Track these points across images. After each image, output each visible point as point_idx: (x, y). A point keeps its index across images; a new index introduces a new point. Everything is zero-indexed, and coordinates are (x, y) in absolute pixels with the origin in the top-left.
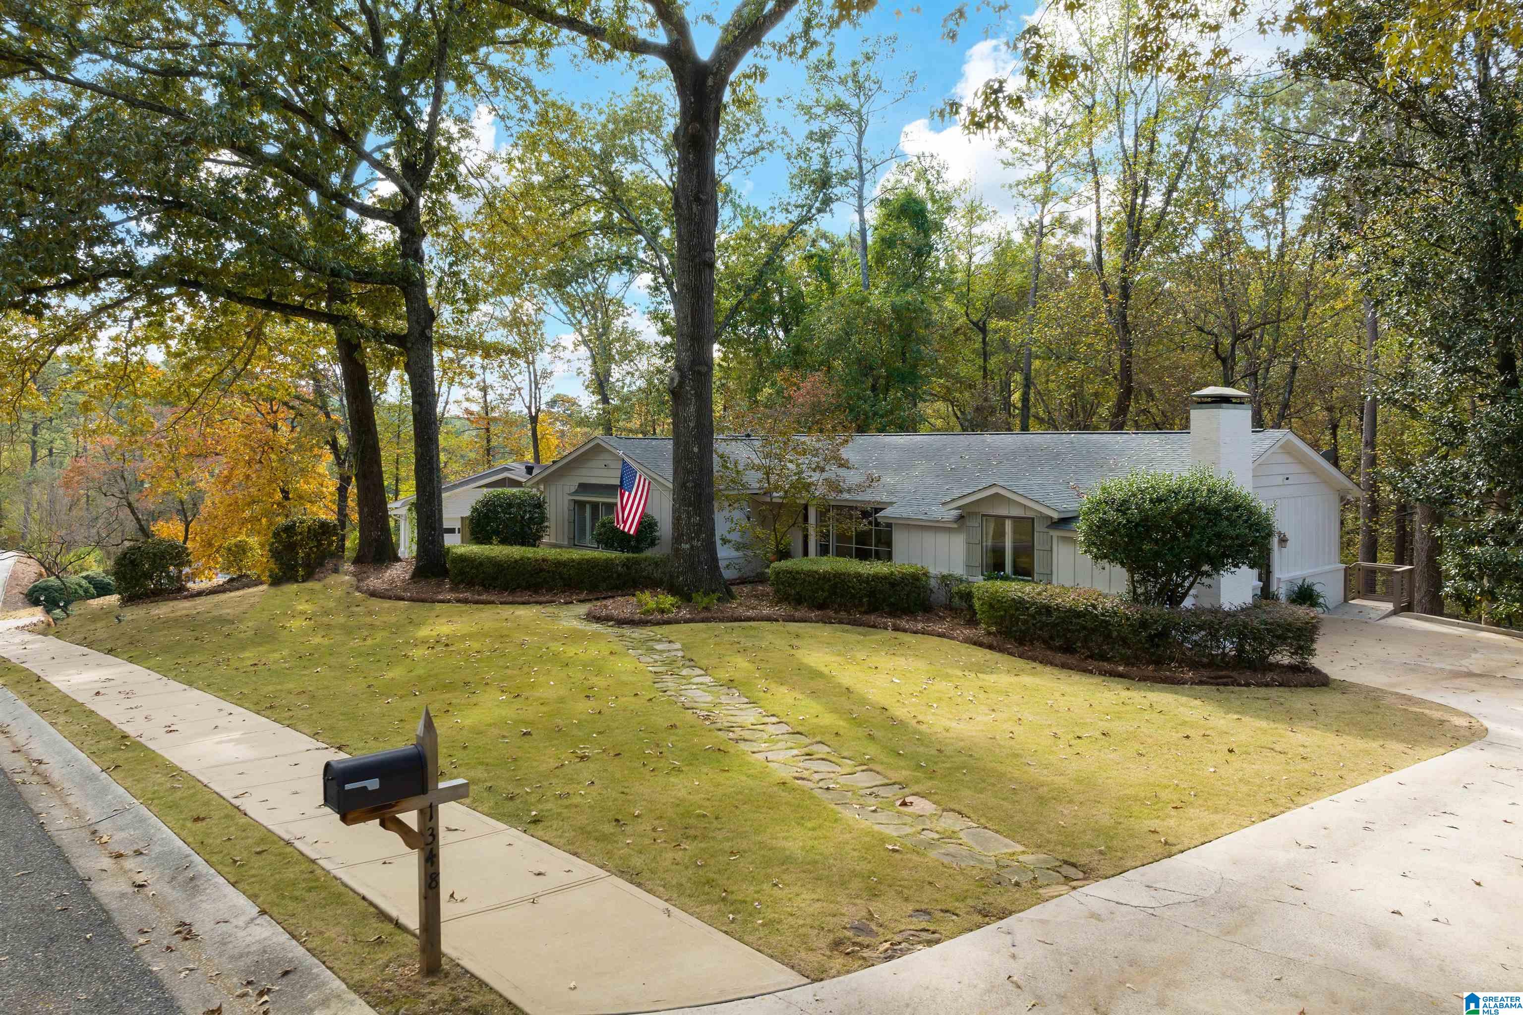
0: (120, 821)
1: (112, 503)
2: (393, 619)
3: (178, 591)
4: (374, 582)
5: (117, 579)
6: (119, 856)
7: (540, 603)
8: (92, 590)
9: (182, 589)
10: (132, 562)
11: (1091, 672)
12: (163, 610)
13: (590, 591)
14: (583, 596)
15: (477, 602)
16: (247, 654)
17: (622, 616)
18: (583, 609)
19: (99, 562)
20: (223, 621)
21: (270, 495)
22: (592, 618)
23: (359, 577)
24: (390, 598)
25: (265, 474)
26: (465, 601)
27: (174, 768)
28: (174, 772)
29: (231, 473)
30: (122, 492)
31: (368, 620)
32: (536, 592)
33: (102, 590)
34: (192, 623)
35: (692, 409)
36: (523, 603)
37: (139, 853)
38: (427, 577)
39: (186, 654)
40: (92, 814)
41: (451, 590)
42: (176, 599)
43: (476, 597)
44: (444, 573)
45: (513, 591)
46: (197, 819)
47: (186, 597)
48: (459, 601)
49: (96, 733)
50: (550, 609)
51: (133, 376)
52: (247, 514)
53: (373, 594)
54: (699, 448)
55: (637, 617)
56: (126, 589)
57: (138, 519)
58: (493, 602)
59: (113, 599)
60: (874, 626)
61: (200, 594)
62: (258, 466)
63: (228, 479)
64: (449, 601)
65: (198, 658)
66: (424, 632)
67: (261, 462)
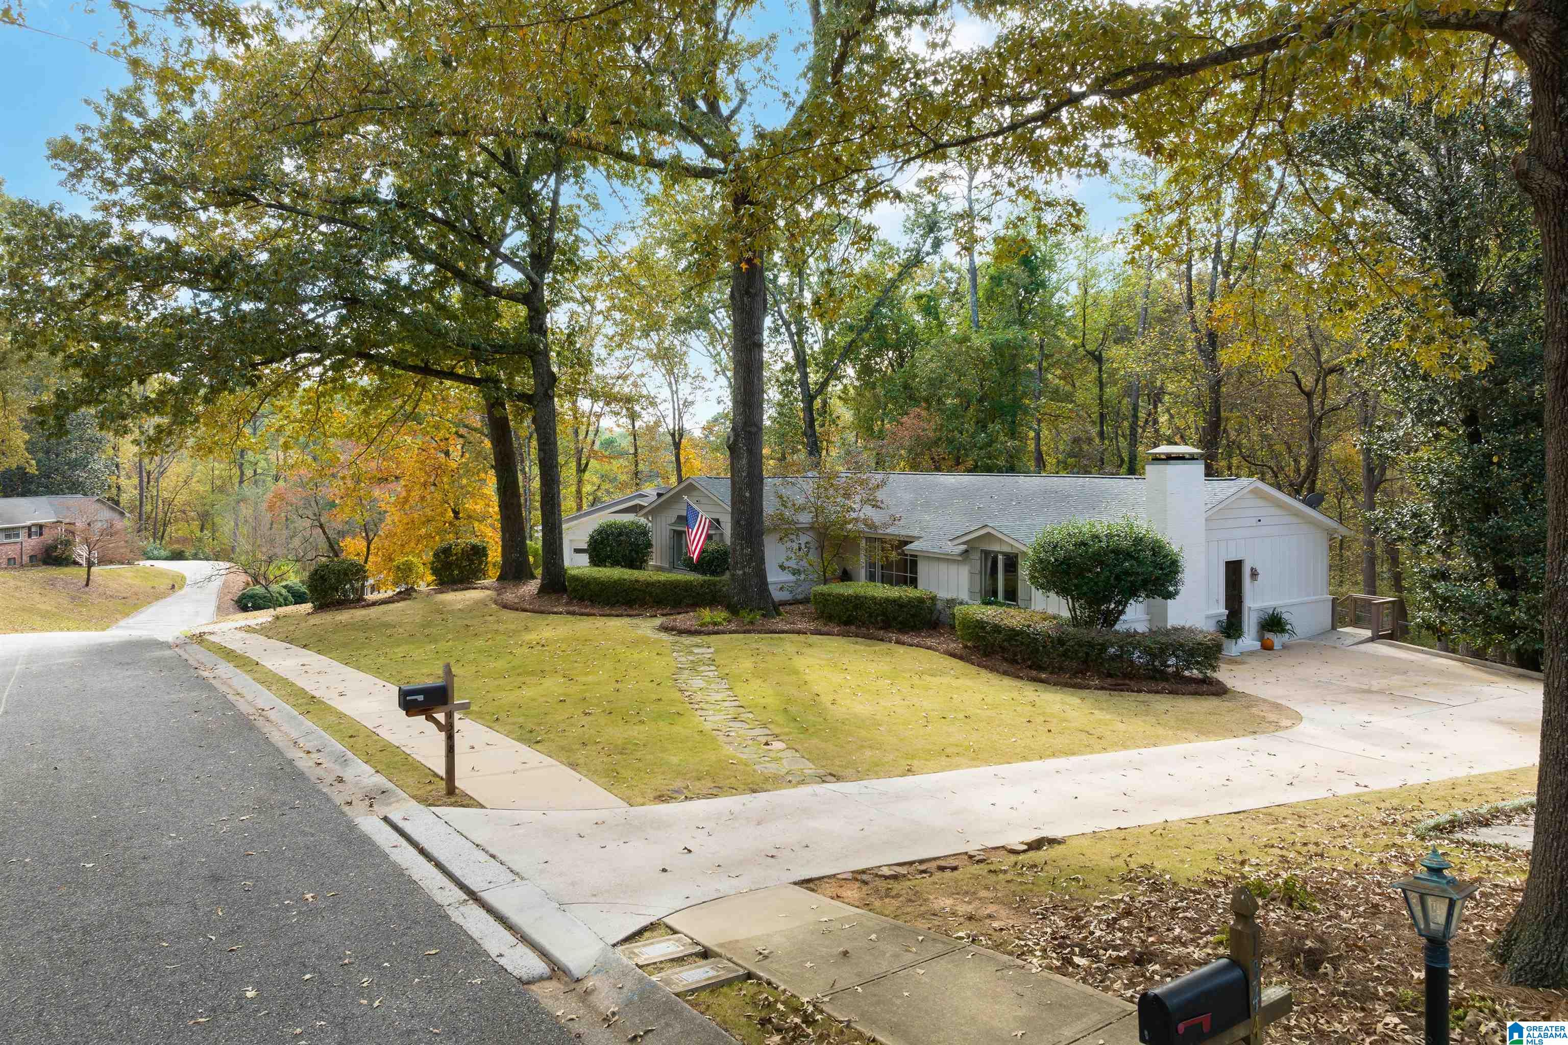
0: (310, 738)
1: (307, 523)
2: (513, 627)
3: (359, 602)
4: (509, 596)
5: (311, 591)
6: (309, 752)
7: (630, 616)
8: (290, 598)
9: (360, 599)
10: (322, 577)
11: (1022, 678)
12: (344, 616)
13: (673, 607)
14: (665, 612)
15: (582, 614)
16: (400, 649)
17: (683, 627)
18: (658, 621)
19: (296, 573)
20: (387, 625)
21: (442, 514)
22: (665, 629)
23: (499, 591)
24: (517, 610)
25: (439, 496)
26: (573, 613)
27: (341, 713)
28: (341, 715)
29: (409, 496)
30: (315, 515)
31: (495, 627)
32: (631, 607)
33: (299, 598)
34: (365, 626)
35: (744, 461)
36: (617, 616)
37: (319, 751)
38: (549, 593)
39: (358, 649)
40: (294, 734)
41: (567, 604)
42: (355, 608)
43: (583, 610)
44: (564, 590)
45: (613, 605)
46: (351, 737)
47: (363, 607)
48: (568, 613)
49: (296, 695)
50: (635, 621)
51: (323, 420)
52: (423, 531)
53: (505, 606)
54: (751, 493)
55: (693, 629)
56: (317, 600)
57: (328, 538)
58: (594, 615)
59: (308, 607)
60: (882, 640)
61: (374, 604)
62: (433, 488)
63: (406, 500)
64: (561, 613)
65: (365, 652)
66: (532, 637)
67: (435, 485)
